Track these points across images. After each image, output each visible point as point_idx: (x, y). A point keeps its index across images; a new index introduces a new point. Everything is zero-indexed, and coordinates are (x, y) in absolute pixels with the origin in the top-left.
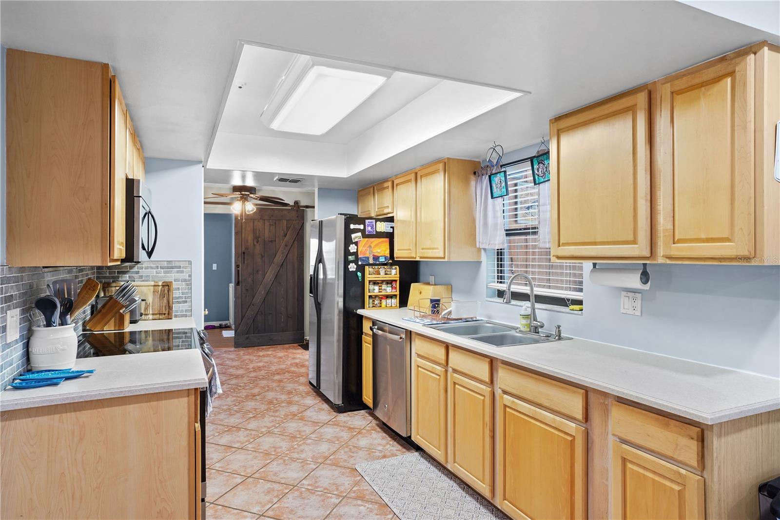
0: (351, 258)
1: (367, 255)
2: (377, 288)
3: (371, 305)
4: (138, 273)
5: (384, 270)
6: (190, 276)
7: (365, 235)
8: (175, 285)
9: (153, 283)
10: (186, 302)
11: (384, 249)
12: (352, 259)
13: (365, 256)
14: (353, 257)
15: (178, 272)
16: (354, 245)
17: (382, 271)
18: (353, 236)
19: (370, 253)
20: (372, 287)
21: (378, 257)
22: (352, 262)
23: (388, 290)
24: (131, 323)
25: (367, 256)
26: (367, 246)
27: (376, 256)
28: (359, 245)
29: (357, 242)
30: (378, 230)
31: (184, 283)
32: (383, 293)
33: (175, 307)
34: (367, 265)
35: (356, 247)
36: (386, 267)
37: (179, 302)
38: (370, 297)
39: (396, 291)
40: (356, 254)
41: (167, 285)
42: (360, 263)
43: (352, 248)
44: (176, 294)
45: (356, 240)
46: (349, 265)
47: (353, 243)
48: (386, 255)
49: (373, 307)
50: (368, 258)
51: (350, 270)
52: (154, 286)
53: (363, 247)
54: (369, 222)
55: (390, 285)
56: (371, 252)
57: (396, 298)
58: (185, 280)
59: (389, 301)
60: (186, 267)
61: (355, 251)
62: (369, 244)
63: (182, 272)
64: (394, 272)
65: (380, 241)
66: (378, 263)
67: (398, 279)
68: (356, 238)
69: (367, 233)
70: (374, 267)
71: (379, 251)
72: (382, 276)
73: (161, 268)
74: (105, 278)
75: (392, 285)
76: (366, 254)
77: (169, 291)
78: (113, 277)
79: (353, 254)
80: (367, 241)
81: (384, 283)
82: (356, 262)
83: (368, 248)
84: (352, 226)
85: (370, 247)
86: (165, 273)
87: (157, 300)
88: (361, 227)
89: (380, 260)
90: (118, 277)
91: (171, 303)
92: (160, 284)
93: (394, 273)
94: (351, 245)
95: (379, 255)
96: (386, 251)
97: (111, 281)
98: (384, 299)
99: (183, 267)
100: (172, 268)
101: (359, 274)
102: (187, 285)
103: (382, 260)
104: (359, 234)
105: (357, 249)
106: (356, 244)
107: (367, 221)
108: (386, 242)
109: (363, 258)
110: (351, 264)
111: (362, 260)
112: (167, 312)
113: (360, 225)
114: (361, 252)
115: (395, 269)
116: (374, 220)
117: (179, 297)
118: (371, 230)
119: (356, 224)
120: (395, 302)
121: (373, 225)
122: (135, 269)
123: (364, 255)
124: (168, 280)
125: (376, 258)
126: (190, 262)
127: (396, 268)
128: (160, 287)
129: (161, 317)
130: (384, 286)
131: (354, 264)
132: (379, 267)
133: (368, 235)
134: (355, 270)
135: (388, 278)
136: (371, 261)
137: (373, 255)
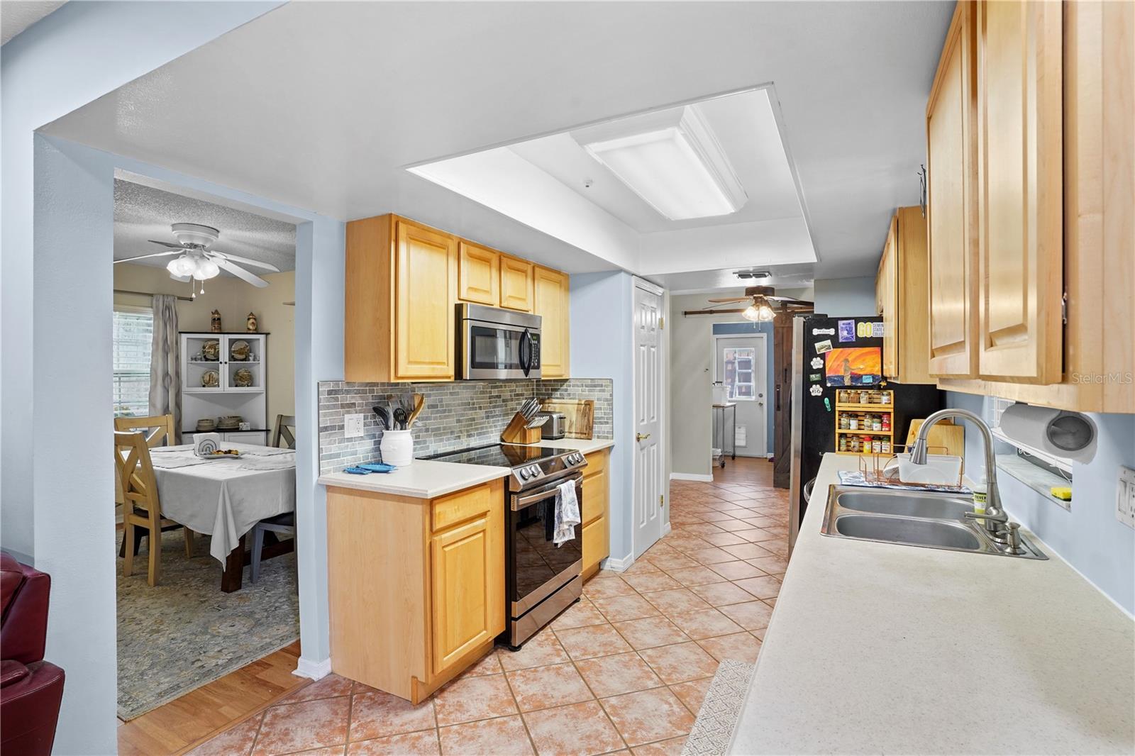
0: (813, 377)
1: (841, 373)
2: (854, 423)
3: (843, 447)
4: (566, 390)
5: (867, 396)
6: (611, 395)
7: (836, 343)
8: (596, 404)
9: (577, 401)
10: (607, 423)
11: (871, 363)
12: (816, 379)
13: (837, 375)
14: (818, 375)
15: (600, 391)
16: (819, 359)
17: (864, 398)
18: (817, 345)
19: (845, 370)
20: (844, 421)
21: (861, 377)
22: (816, 383)
23: (876, 428)
24: (542, 439)
25: (840, 375)
26: (842, 359)
27: (856, 374)
28: (828, 359)
29: (824, 354)
30: (860, 334)
31: (606, 403)
32: (866, 431)
33: (596, 428)
34: (839, 388)
35: (822, 362)
36: (870, 391)
37: (601, 423)
38: (841, 435)
39: (890, 430)
40: (822, 371)
41: (589, 404)
42: (829, 385)
43: (816, 363)
44: (597, 414)
45: (822, 351)
46: (812, 387)
47: (817, 356)
48: (875, 373)
49: (848, 450)
50: (842, 378)
51: (813, 394)
52: (578, 404)
53: (834, 361)
54: (843, 324)
55: (878, 420)
56: (847, 369)
57: (889, 441)
58: (607, 400)
59: (877, 444)
60: (606, 386)
61: (821, 366)
62: (844, 357)
63: (604, 391)
64: (885, 399)
65: (864, 351)
66: (859, 385)
67: (892, 410)
68: (822, 348)
69: (841, 340)
70: (849, 391)
71: (862, 367)
72: (864, 405)
73: (586, 386)
74: (542, 394)
75: (882, 421)
76: (839, 371)
77: (590, 410)
78: (548, 394)
79: (818, 371)
80: (842, 352)
81: (868, 416)
82: (822, 383)
83: (843, 363)
84: (816, 332)
85: (847, 360)
86: (589, 391)
87: (579, 419)
88: (832, 332)
89: (864, 381)
90: (552, 394)
91: (591, 423)
92: (583, 403)
93: (885, 402)
94: (814, 359)
95: (862, 373)
96: (874, 366)
97: (547, 397)
98: (867, 440)
99: (605, 386)
100: (595, 386)
101: (826, 400)
102: (609, 405)
103: (868, 380)
104: (828, 342)
105: (824, 364)
106: (823, 356)
107: (840, 323)
108: (876, 352)
109: (835, 377)
110: (814, 386)
111: (831, 379)
112: (587, 432)
113: (829, 328)
114: (830, 369)
115: (887, 395)
116: (854, 321)
117: (602, 418)
118: (849, 336)
119: (821, 329)
120: (888, 446)
121: (851, 328)
122: (564, 387)
123: (836, 373)
124: (591, 398)
125: (856, 377)
126: (611, 381)
127: (890, 394)
128: (583, 406)
129: (582, 437)
130: (867, 421)
131: (818, 386)
132: (859, 391)
133: (842, 343)
134: (820, 394)
135: (875, 408)
136: (847, 382)
137: (852, 374)
